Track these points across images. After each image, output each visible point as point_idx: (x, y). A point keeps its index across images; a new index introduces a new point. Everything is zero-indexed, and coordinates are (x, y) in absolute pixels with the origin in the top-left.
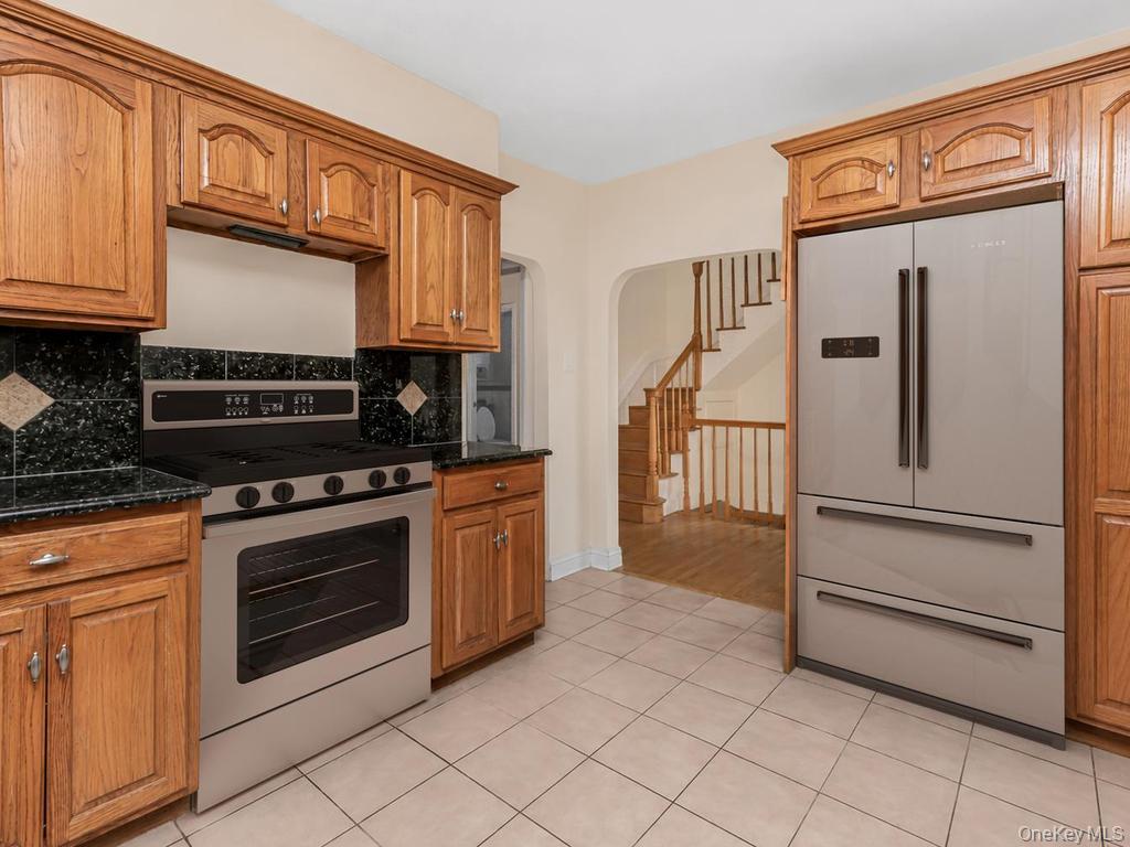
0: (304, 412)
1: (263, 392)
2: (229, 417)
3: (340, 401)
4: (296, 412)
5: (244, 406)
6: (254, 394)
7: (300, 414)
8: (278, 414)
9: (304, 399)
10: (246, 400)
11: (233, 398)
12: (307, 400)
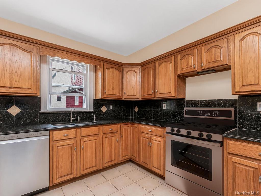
0: (216, 116)
1: (205, 110)
2: (198, 116)
3: (228, 114)
4: (214, 116)
5: (201, 113)
6: (203, 111)
7: (215, 116)
8: (209, 116)
9: (216, 113)
10: (201, 112)
11: (199, 111)
12: (217, 113)
